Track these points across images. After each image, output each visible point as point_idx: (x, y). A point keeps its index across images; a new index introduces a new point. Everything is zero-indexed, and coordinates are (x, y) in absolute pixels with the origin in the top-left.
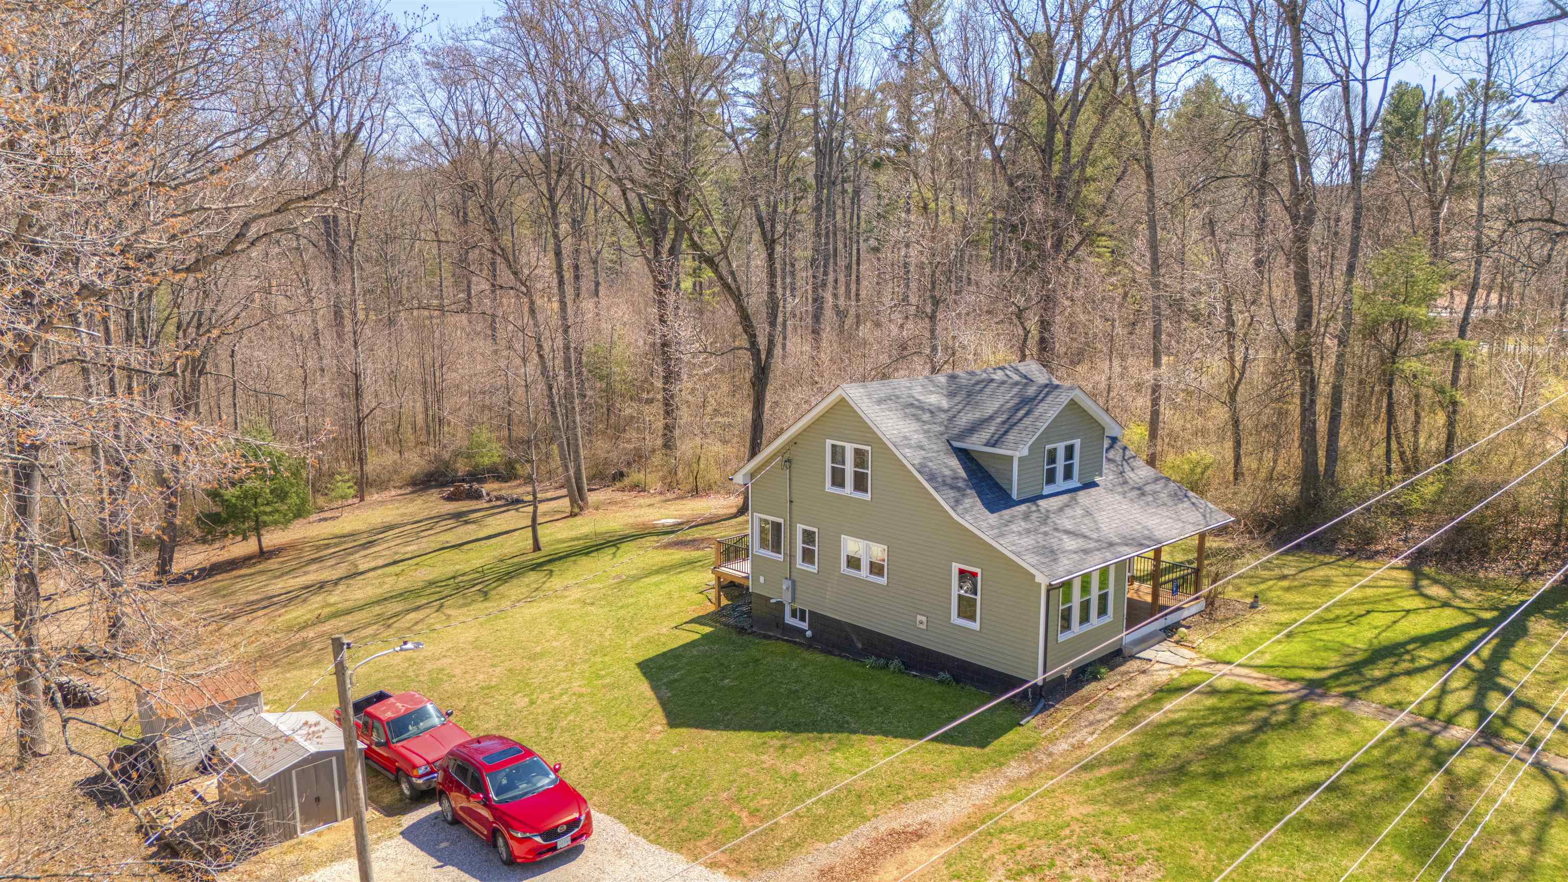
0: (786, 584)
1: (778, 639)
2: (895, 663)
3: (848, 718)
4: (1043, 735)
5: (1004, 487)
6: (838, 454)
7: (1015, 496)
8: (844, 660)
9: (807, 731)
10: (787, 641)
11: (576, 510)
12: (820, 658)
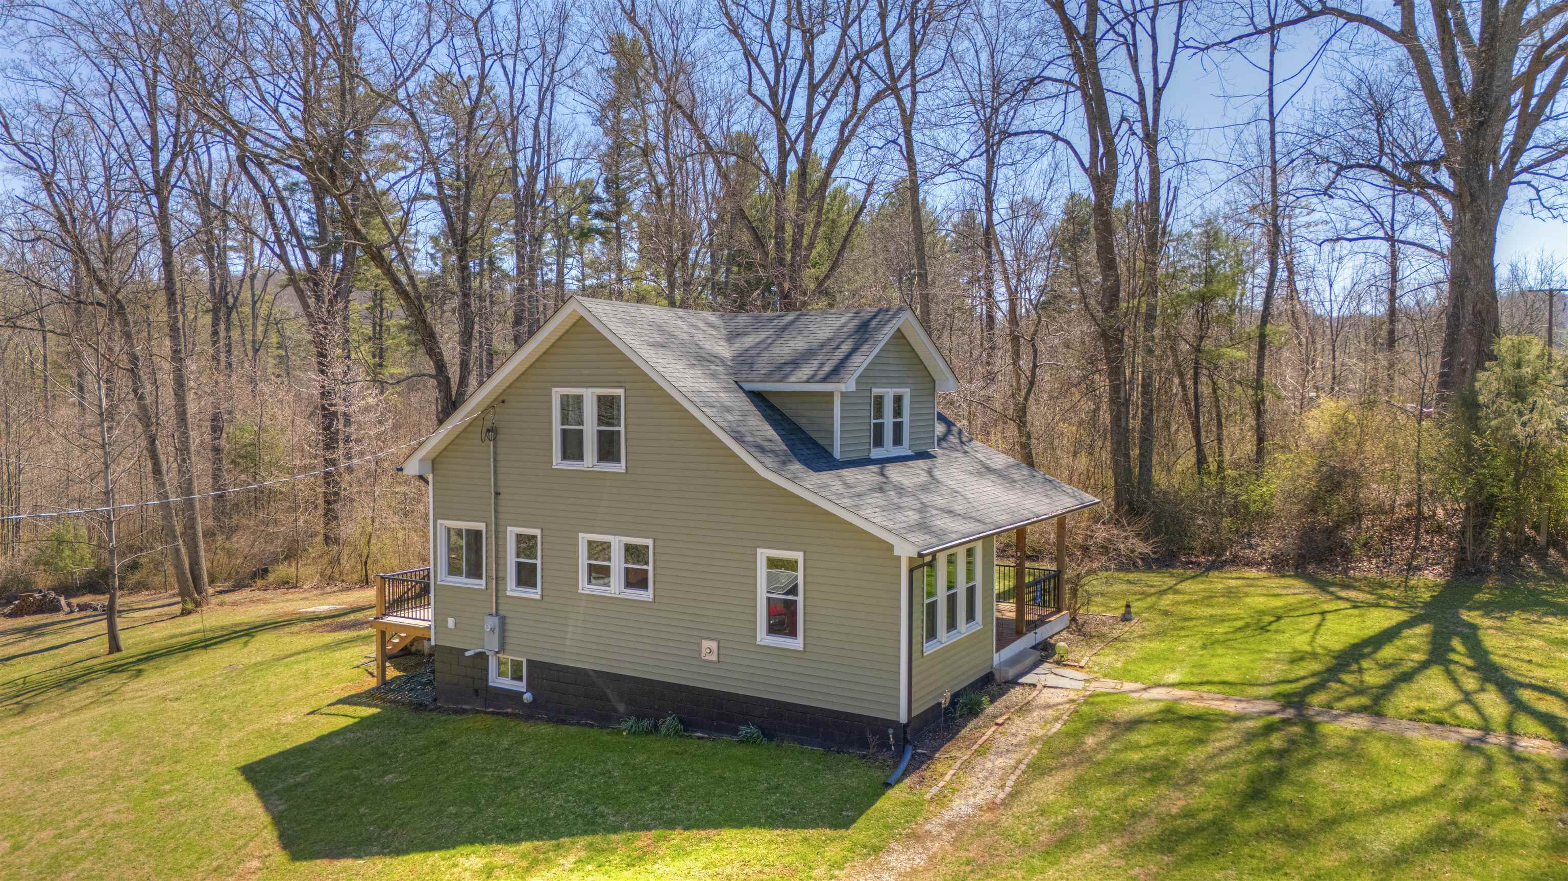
0: (491, 623)
1: (478, 712)
2: (669, 722)
3: (602, 808)
4: (928, 797)
5: (821, 442)
6: (572, 407)
7: (837, 455)
8: (586, 729)
9: (531, 837)
10: (493, 713)
11: (190, 606)
12: (546, 729)
